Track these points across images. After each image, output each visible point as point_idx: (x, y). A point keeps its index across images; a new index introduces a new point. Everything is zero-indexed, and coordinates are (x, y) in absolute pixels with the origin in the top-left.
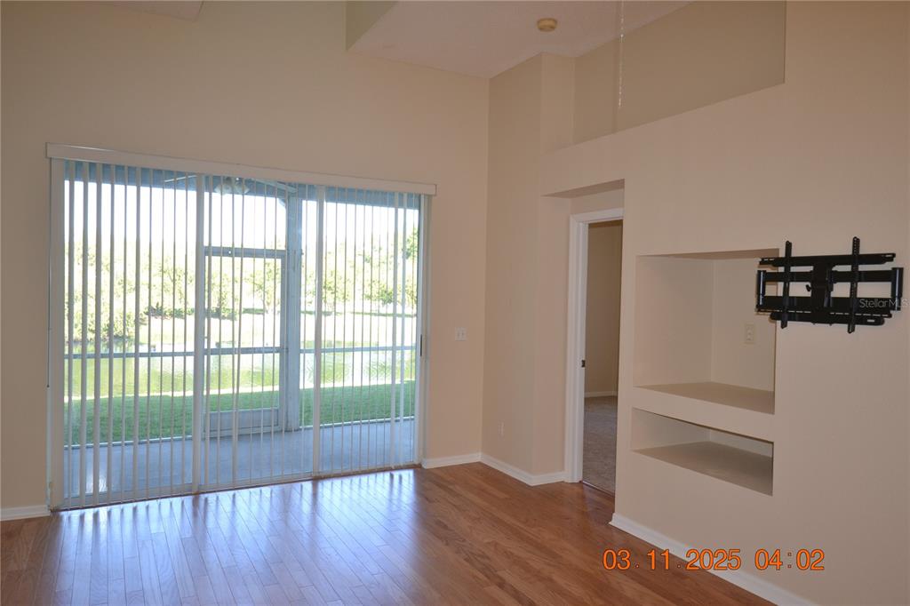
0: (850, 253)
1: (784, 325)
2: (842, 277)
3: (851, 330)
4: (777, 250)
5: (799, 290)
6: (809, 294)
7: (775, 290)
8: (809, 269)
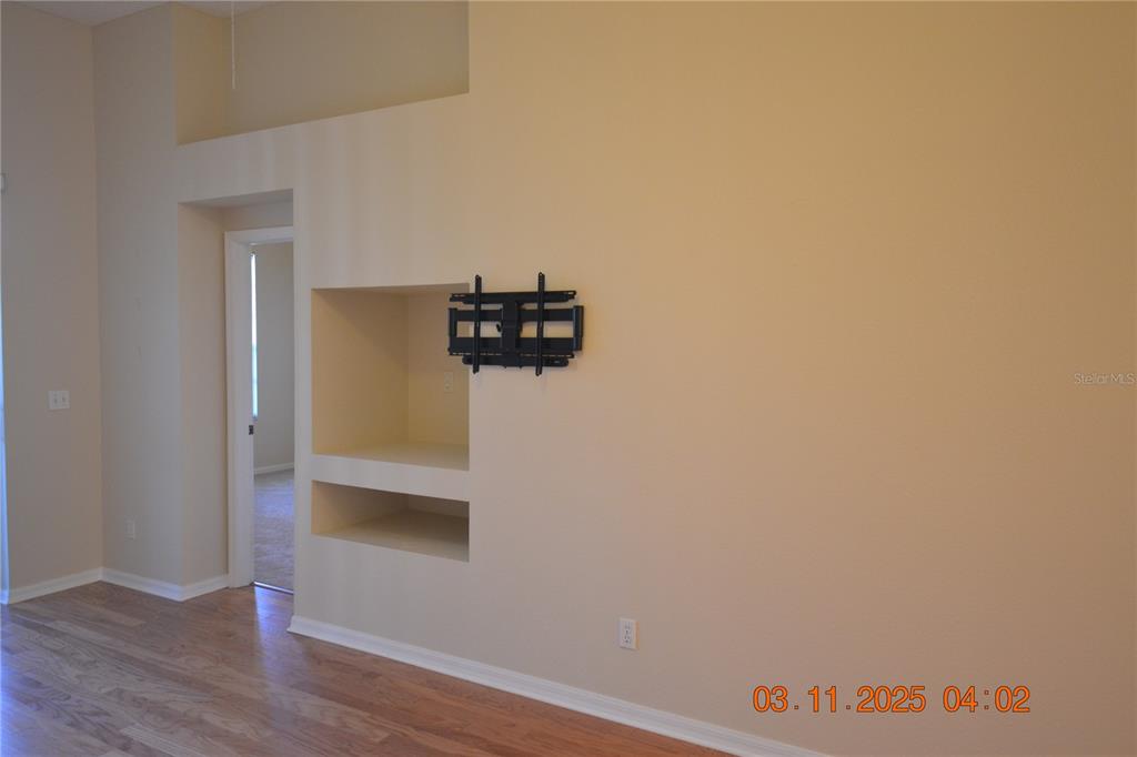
0: (536, 289)
1: (476, 370)
2: (531, 316)
3: (539, 372)
4: (467, 285)
5: (490, 330)
6: (499, 335)
7: (467, 330)
8: (499, 307)
